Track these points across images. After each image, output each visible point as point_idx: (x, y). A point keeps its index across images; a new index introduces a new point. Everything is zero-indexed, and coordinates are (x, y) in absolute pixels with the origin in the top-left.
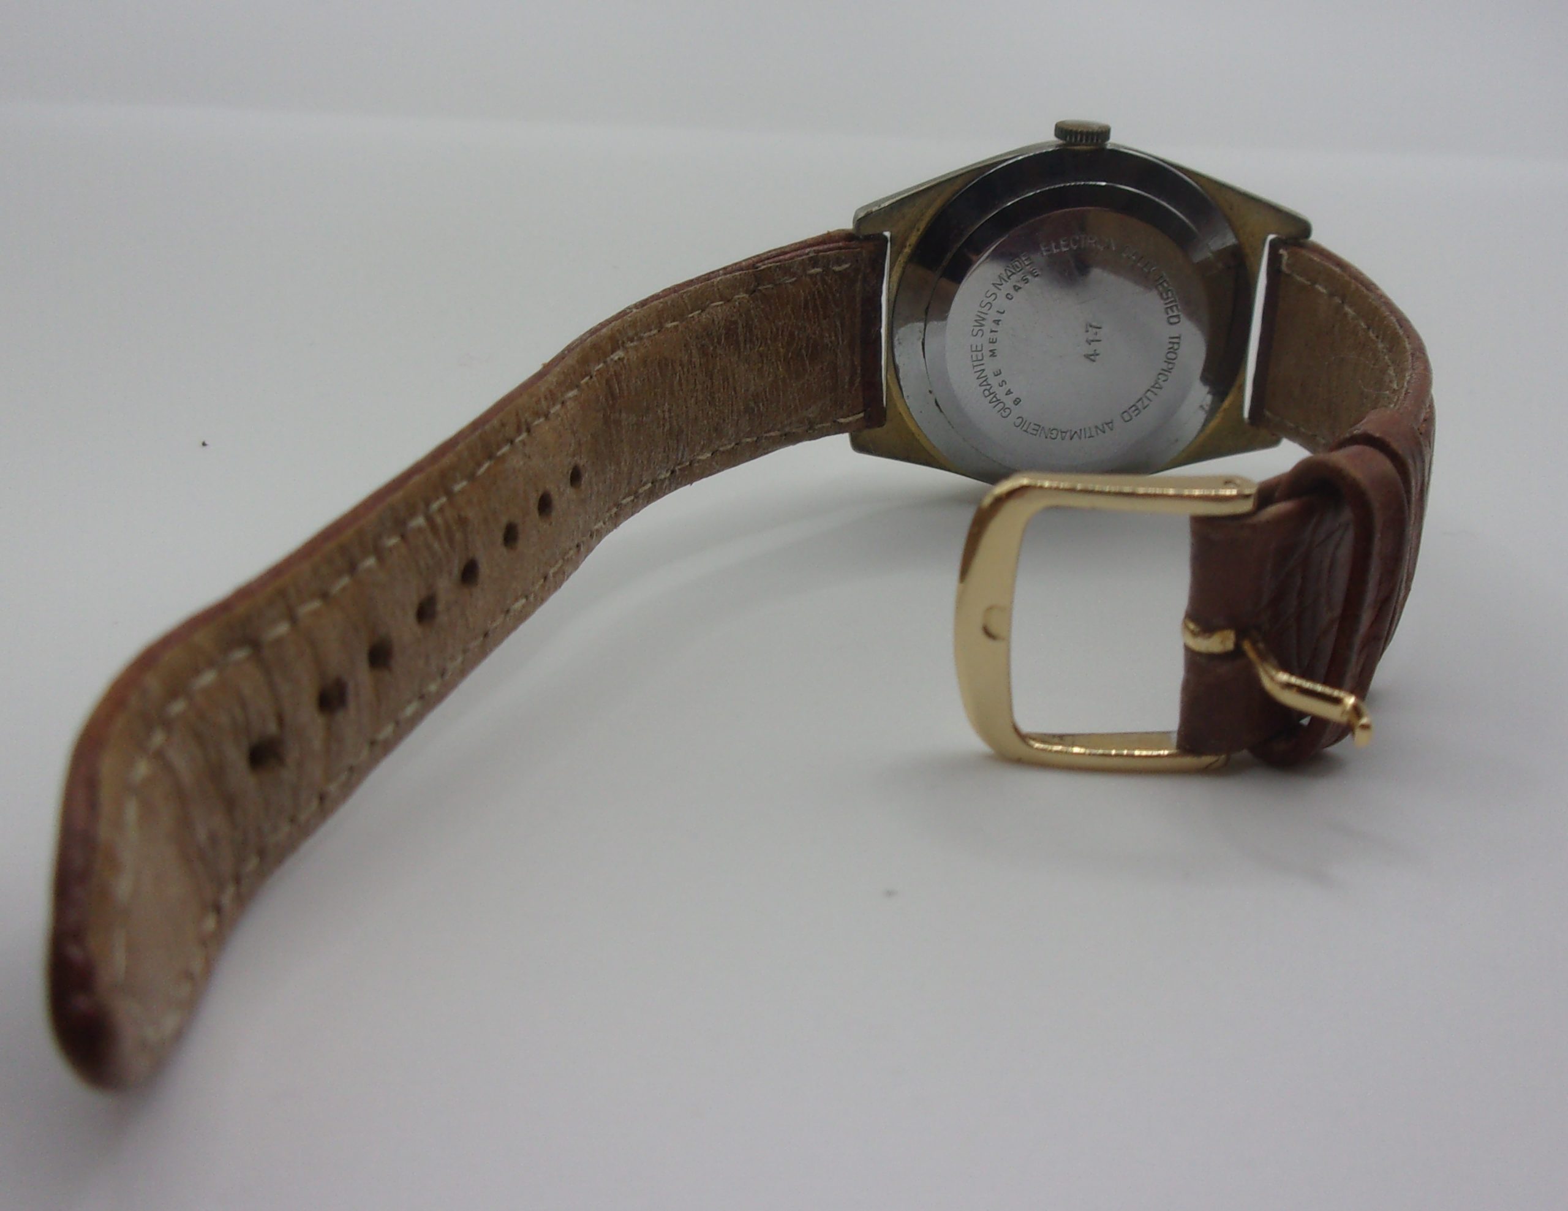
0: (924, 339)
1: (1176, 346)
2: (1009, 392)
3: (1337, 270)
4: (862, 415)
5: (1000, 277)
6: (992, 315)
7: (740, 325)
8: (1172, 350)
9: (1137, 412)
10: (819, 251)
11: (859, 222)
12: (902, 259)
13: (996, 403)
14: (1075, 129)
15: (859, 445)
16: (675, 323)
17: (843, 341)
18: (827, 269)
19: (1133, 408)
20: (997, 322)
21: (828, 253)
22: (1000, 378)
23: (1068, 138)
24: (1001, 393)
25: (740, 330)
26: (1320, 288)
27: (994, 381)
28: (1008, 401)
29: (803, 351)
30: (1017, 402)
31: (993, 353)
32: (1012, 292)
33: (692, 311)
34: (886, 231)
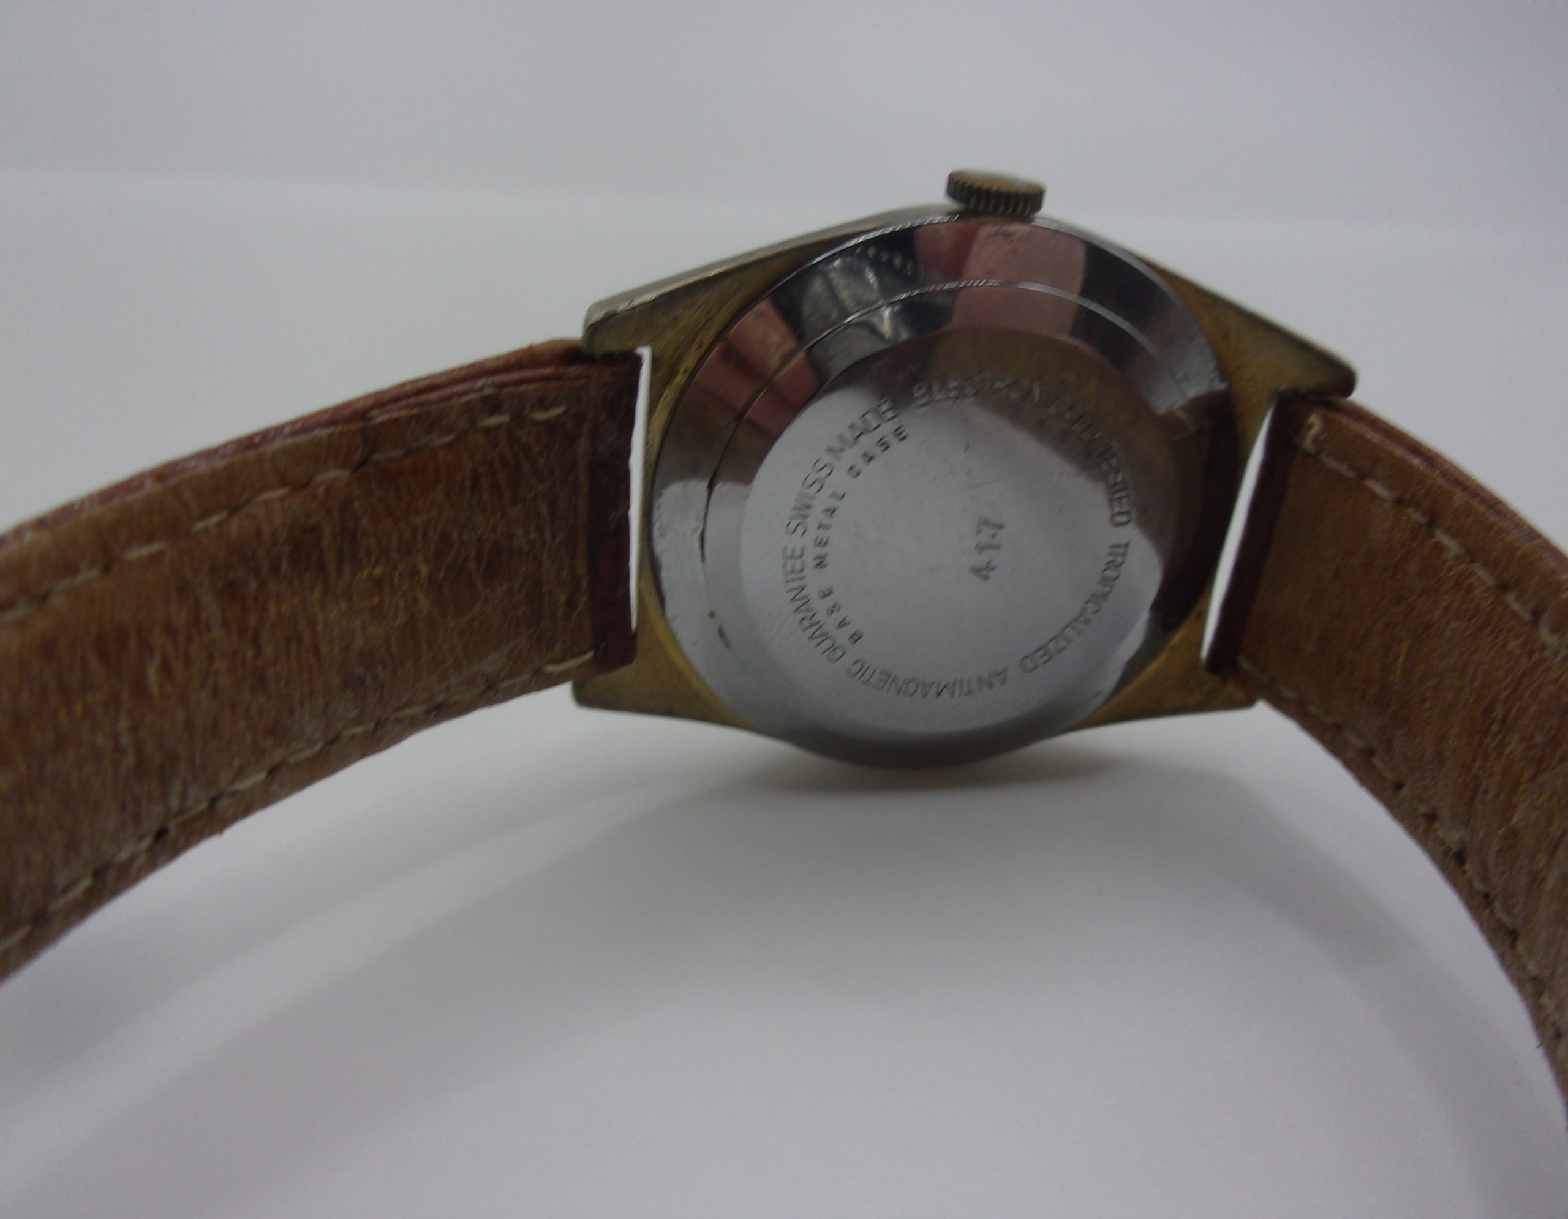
0: (704, 530)
1: (1119, 559)
2: (843, 624)
3: (1416, 461)
4: (589, 655)
5: (841, 438)
6: (823, 501)
7: (327, 533)
8: (1112, 565)
9: (1046, 657)
10: (502, 386)
11: (593, 329)
12: (670, 394)
13: (821, 639)
14: (986, 186)
15: (585, 698)
16: (155, 547)
17: (554, 537)
18: (519, 418)
19: (1041, 652)
20: (831, 512)
21: (523, 388)
22: (829, 602)
23: (973, 201)
24: (830, 624)
25: (326, 541)
26: (1378, 488)
27: (820, 606)
28: (842, 637)
29: (471, 565)
30: (856, 638)
31: (821, 563)
32: (860, 463)
33: (205, 514)
34: (644, 344)
